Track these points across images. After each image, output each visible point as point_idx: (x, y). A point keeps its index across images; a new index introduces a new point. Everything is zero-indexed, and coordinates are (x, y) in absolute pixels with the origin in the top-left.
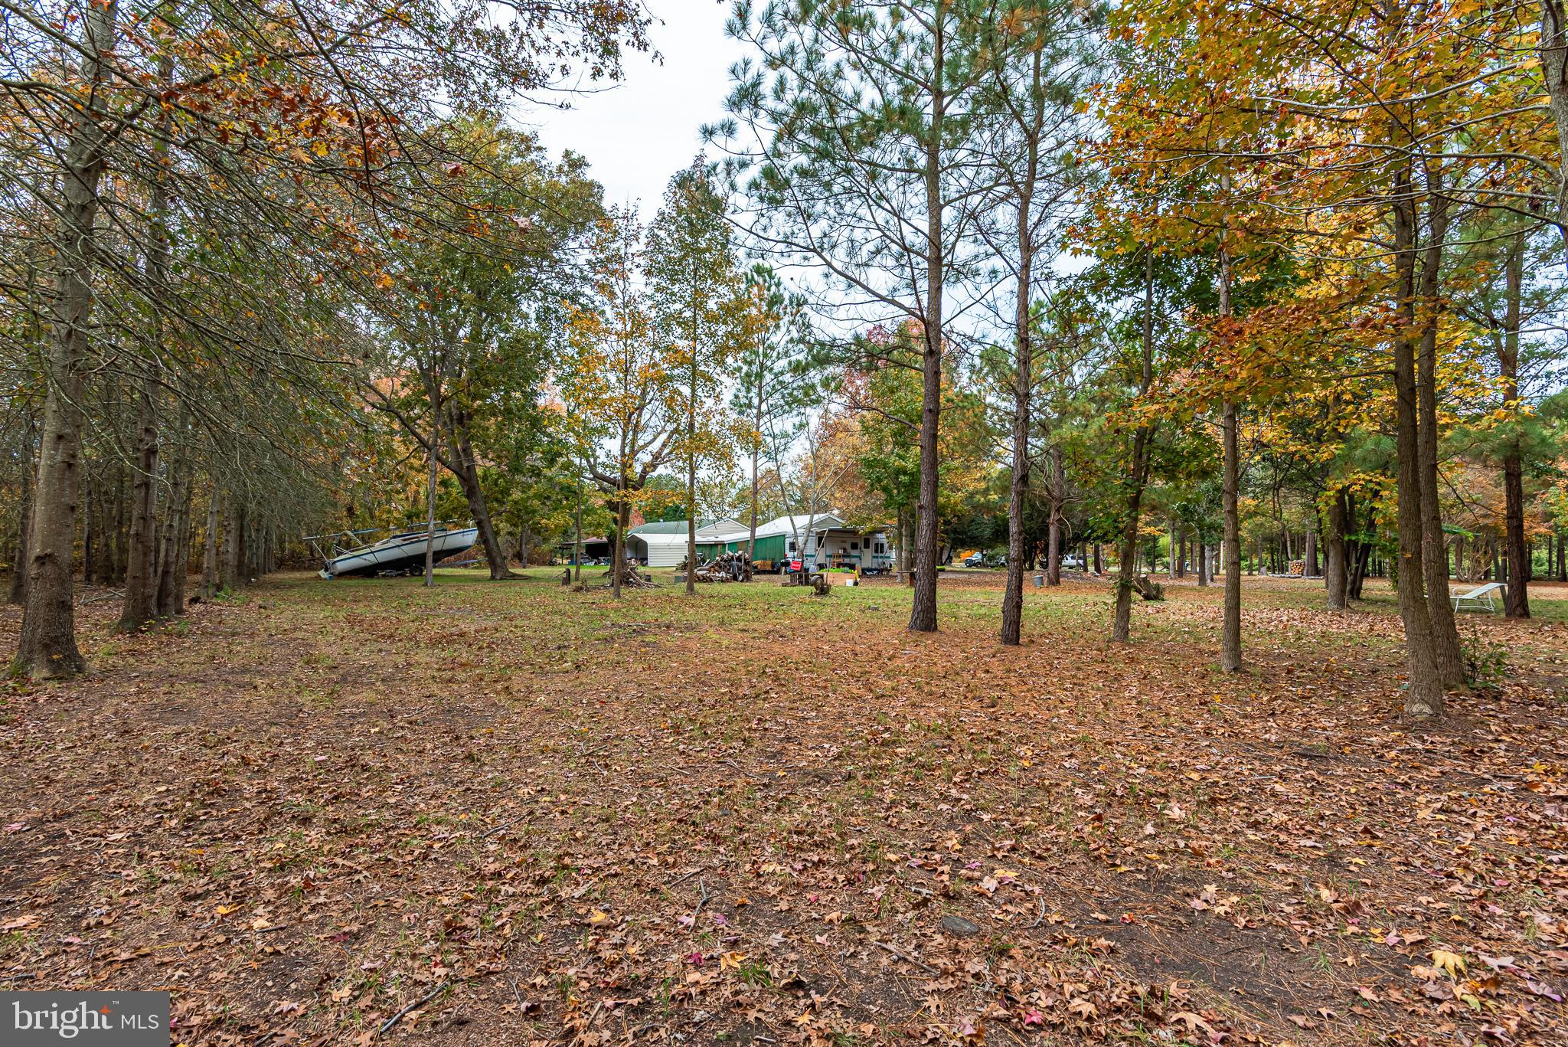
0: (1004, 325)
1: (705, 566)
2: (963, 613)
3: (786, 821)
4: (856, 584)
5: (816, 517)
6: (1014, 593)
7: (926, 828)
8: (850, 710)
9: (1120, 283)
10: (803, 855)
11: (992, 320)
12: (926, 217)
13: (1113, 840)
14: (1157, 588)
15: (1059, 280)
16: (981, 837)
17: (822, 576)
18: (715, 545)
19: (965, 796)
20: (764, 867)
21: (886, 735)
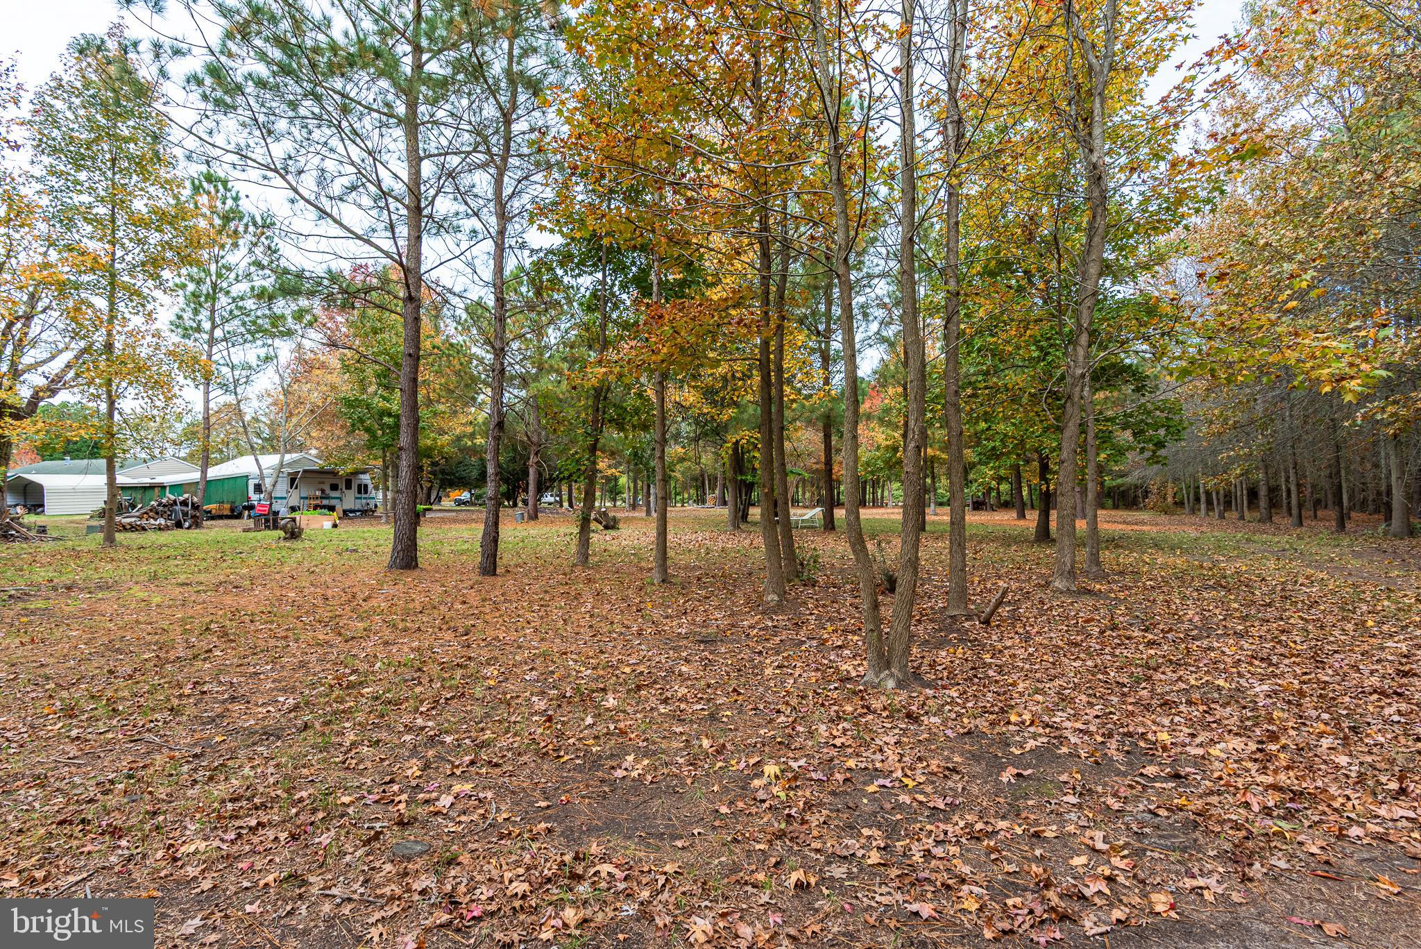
0: (482, 283)
1: (134, 512)
2: (447, 549)
3: (220, 790)
4: (335, 526)
5: (288, 457)
6: (492, 529)
7: (387, 762)
8: (314, 658)
9: (582, 263)
10: (238, 823)
11: (470, 276)
12: (405, 165)
13: (560, 735)
14: (614, 519)
15: (532, 251)
16: (443, 759)
17: (294, 520)
18: (152, 487)
19: (430, 724)
20: (183, 849)
21: (352, 678)
